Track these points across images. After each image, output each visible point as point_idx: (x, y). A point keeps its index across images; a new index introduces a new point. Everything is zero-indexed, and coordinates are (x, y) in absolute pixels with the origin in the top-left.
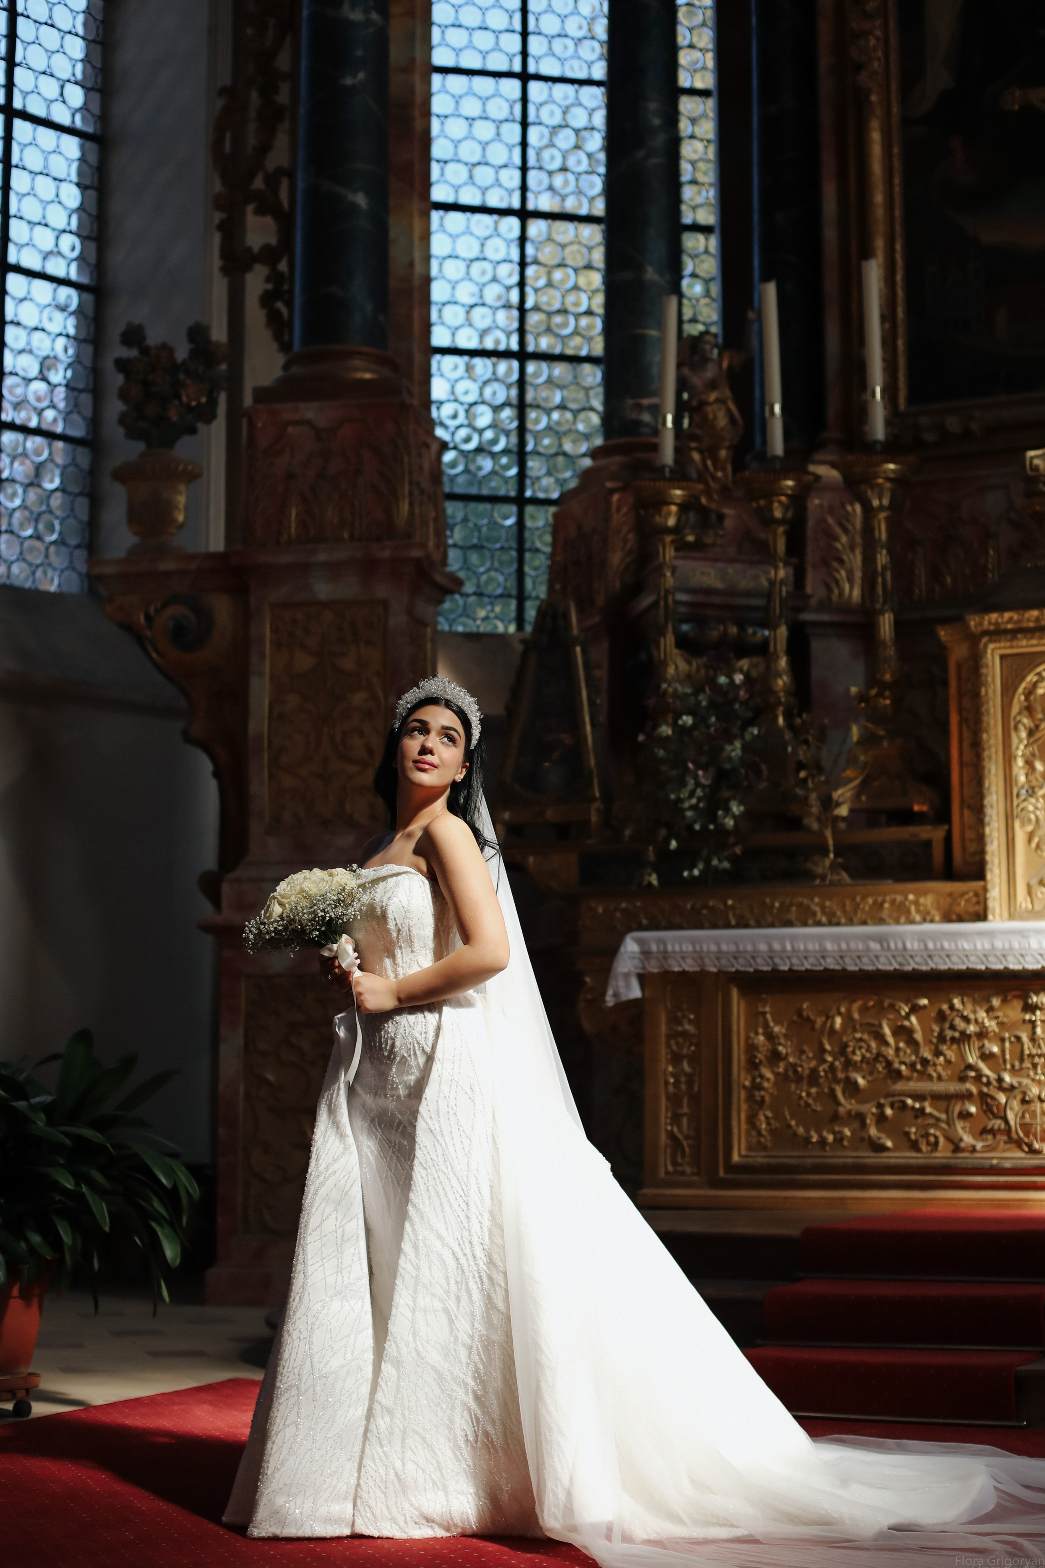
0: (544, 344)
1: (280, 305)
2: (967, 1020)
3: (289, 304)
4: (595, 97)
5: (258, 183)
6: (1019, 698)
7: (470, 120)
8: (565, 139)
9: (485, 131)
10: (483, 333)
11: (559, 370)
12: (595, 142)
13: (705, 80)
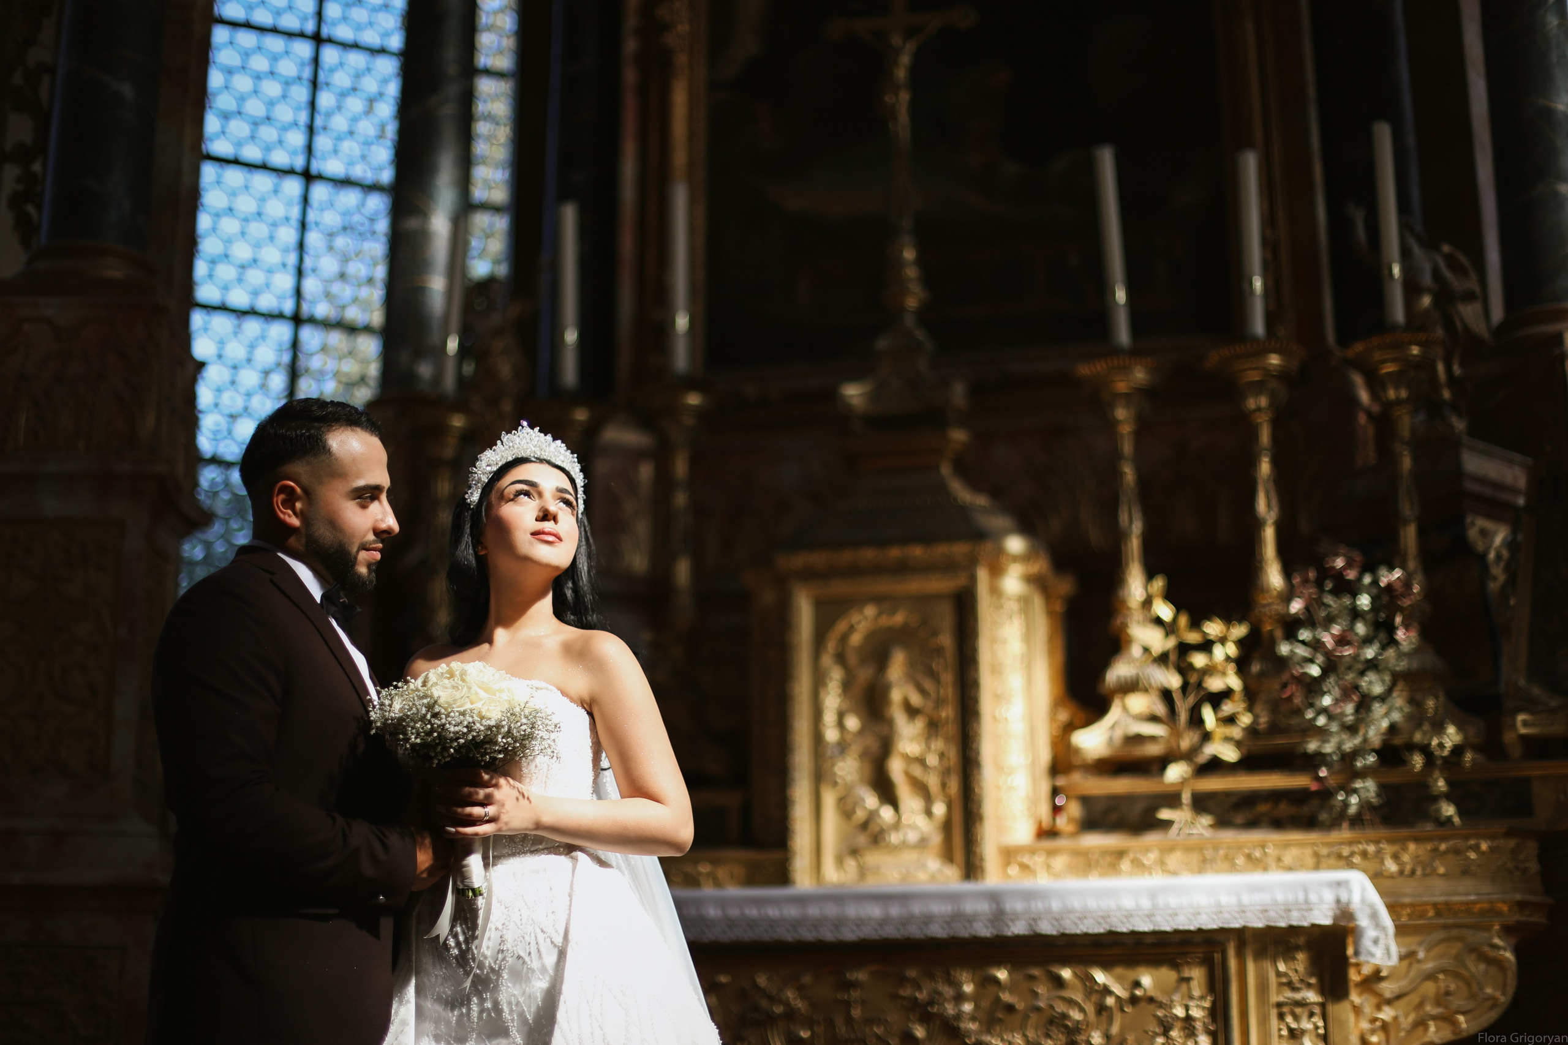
0: (322, 310)
1: (30, 208)
2: (772, 999)
3: (39, 207)
4: (388, 67)
5: (17, 79)
6: (831, 646)
7: (258, 77)
8: (355, 104)
9: (272, 88)
10: (256, 293)
11: (336, 338)
12: (386, 110)
13: (504, 62)
